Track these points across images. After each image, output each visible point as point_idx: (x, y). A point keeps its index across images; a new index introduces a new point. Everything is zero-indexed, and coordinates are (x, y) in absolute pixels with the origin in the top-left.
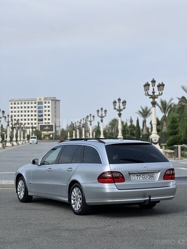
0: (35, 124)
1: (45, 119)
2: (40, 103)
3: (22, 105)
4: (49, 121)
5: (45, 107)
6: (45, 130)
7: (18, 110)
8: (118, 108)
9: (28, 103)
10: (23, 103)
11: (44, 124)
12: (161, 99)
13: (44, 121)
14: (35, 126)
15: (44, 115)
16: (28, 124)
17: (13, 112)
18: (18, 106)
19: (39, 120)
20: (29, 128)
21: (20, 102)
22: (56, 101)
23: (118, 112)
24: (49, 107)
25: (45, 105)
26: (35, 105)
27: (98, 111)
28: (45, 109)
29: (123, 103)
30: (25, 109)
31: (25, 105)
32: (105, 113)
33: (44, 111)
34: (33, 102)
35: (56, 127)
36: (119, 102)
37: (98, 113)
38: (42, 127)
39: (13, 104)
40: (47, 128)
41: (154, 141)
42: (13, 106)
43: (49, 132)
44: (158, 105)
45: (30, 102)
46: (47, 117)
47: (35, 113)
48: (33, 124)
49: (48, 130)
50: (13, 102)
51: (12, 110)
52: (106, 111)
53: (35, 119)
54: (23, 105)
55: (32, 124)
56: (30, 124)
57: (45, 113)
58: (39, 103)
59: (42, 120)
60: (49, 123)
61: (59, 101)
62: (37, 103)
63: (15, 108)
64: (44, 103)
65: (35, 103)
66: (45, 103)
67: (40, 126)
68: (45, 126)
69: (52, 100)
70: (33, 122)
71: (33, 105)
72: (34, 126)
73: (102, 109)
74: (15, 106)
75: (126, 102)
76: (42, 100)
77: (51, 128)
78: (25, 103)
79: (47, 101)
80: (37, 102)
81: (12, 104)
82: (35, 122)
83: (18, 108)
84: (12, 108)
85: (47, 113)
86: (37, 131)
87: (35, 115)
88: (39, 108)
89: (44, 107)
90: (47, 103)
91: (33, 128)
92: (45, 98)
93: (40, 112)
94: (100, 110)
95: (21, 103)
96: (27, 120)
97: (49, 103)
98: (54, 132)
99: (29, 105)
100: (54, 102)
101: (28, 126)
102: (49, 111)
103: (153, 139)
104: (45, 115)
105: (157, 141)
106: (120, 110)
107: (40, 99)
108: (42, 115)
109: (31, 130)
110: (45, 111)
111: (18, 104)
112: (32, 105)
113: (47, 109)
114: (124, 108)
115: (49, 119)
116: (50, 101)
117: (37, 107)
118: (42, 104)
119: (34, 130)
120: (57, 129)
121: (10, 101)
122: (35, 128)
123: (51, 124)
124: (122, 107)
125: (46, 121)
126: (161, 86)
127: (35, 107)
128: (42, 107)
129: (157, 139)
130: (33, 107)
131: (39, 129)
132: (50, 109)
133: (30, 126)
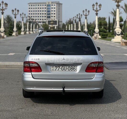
0: (45, 19)
2: (49, 5)
4: (55, 18)
6: (51, 24)
7: (34, 10)
8: (96, 9)
9: (41, 5)
10: (37, 5)
12: (125, 4)
15: (51, 14)
16: (41, 19)
17: (31, 11)
18: (34, 7)
19: (48, 17)
20: (40, 22)
21: (35, 5)
22: (59, 4)
23: (96, 12)
24: (54, 8)
26: (45, 7)
29: (99, 6)
30: (38, 10)
31: (39, 7)
32: (89, 13)
33: (51, 11)
34: (44, 5)
35: (59, 22)
36: (97, 5)
37: (83, 13)
38: (49, 22)
39: (31, 6)
40: (52, 22)
41: (117, 33)
42: (30, 7)
43: (54, 25)
44: (122, 7)
46: (53, 15)
47: (45, 12)
48: (44, 19)
49: (53, 24)
52: (89, 11)
53: (45, 17)
54: (37, 7)
55: (43, 19)
56: (42, 19)
59: (50, 17)
60: (54, 19)
61: (62, 4)
62: (47, 5)
63: (32, 8)
64: (51, 5)
65: (45, 5)
66: (52, 5)
67: (48, 21)
68: (51, 21)
70: (44, 18)
75: (101, 5)
76: (50, 4)
77: (55, 22)
78: (38, 5)
79: (53, 4)
80: (46, 4)
81: (29, 6)
82: (45, 18)
86: (46, 25)
87: (45, 14)
88: (48, 9)
89: (51, 8)
90: (53, 5)
91: (43, 22)
92: (52, 2)
93: (48, 11)
94: (85, 11)
95: (36, 5)
96: (39, 17)
97: (55, 5)
98: (57, 25)
99: (41, 7)
100: (58, 5)
101: (41, 21)
102: (54, 11)
105: (119, 33)
106: (97, 11)
108: (50, 14)
109: (42, 23)
111: (34, 6)
112: (43, 7)
114: (100, 9)
115: (54, 17)
116: (55, 4)
118: (50, 6)
119: (44, 23)
120: (60, 23)
121: (29, 4)
122: (45, 22)
123: (55, 20)
128: (50, 8)
129: (120, 32)
130: (44, 8)
131: (47, 23)
132: (55, 9)
133: (42, 21)
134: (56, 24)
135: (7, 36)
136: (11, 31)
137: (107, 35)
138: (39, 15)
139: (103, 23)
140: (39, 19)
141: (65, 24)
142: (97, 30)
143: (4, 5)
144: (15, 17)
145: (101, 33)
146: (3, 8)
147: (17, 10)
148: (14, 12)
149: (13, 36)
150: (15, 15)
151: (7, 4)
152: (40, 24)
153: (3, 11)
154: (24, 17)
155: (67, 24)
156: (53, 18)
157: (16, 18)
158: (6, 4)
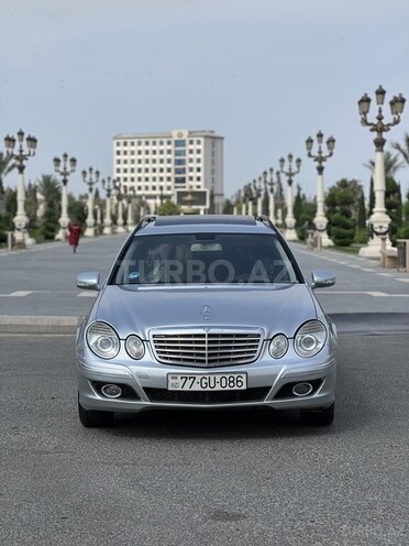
0: (169, 188)
1: (191, 179)
2: (180, 143)
3: (140, 148)
4: (198, 183)
5: (191, 152)
6: (186, 203)
7: (133, 157)
8: (317, 155)
9: (154, 143)
10: (143, 143)
11: (187, 189)
13: (188, 183)
14: (169, 192)
15: (187, 170)
16: (154, 188)
17: (122, 162)
18: (133, 148)
19: (177, 180)
20: (154, 197)
21: (136, 141)
22: (214, 140)
23: (317, 164)
24: (199, 152)
25: (191, 147)
26: (169, 147)
27: (282, 161)
28: (191, 156)
29: (328, 142)
30: (147, 157)
31: (147, 148)
32: (298, 167)
33: (187, 161)
34: (165, 140)
35: (212, 197)
36: (320, 142)
37: (282, 167)
38: (180, 195)
39: (122, 144)
40: (189, 197)
41: (378, 230)
42: (122, 148)
43: (195, 207)
45: (158, 141)
46: (194, 174)
47: (169, 166)
48: (165, 188)
49: (192, 203)
50: (122, 141)
51: (119, 157)
52: (299, 160)
53: (169, 179)
54: (143, 148)
55: (161, 188)
56: (158, 188)
57: (191, 165)
58: (178, 143)
59: (183, 180)
60: (198, 187)
61: (222, 138)
62: (173, 143)
63: (125, 153)
64: (187, 142)
65: (169, 143)
66: (191, 142)
67: (178, 193)
68: (186, 194)
69: (206, 137)
70: (165, 184)
71: (165, 147)
72: (166, 192)
73: (290, 156)
74: (126, 148)
75: (334, 141)
76: (185, 137)
77: (199, 197)
78: (147, 143)
79: (195, 139)
80: (172, 140)
81: (118, 144)
82: (169, 184)
83: (133, 153)
84: (118, 153)
85: (194, 165)
86: (170, 205)
87: (169, 170)
88: (177, 153)
89: (187, 152)
90: (195, 142)
91: (162, 197)
92: (190, 133)
93: (179, 162)
94: (286, 159)
95: (139, 144)
96: (150, 179)
97: (199, 142)
98: (208, 206)
99: (155, 148)
100: (210, 141)
101: (154, 192)
102: (199, 161)
103: (375, 225)
104: (191, 170)
105: (384, 230)
107: (180, 135)
108: (184, 169)
109: (158, 201)
110: (191, 160)
111: (133, 144)
112: (162, 148)
113: (195, 156)
114: (330, 155)
115: (199, 179)
116: (202, 139)
117: (173, 152)
118: (184, 145)
119: (164, 201)
120: (217, 200)
121: (115, 138)
122: (169, 197)
123: (202, 189)
124: (325, 152)
125: (192, 183)
126: (398, 102)
127: (169, 152)
128: (184, 153)
129: (386, 225)
130: (164, 153)
131: (174, 200)
132: (201, 156)
133: (158, 192)
134: (204, 204)
135: (38, 242)
136: (51, 225)
137: (352, 236)
138: (150, 175)
139: (340, 197)
140: (150, 188)
141: (233, 201)
142: (320, 219)
143: (25, 143)
144: (65, 182)
145: (334, 229)
146: (21, 151)
147: (69, 158)
148: (62, 163)
149: (59, 240)
150: (65, 174)
151: (35, 141)
152: (151, 202)
153: (21, 161)
154: (94, 179)
155: (238, 202)
156: (194, 183)
157: (68, 184)
158: (32, 141)
